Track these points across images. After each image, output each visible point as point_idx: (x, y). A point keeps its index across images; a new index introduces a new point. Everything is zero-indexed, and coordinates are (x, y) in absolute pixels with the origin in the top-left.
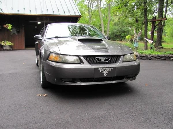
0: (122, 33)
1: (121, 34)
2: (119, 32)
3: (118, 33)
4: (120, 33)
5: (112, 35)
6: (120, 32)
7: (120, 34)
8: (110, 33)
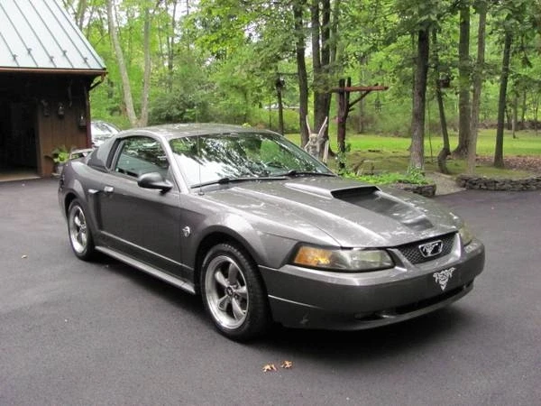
0: (187, 110)
1: (185, 112)
2: (178, 108)
3: (175, 110)
4: (180, 110)
5: (157, 118)
6: (181, 107)
7: (181, 112)
8: (150, 110)
